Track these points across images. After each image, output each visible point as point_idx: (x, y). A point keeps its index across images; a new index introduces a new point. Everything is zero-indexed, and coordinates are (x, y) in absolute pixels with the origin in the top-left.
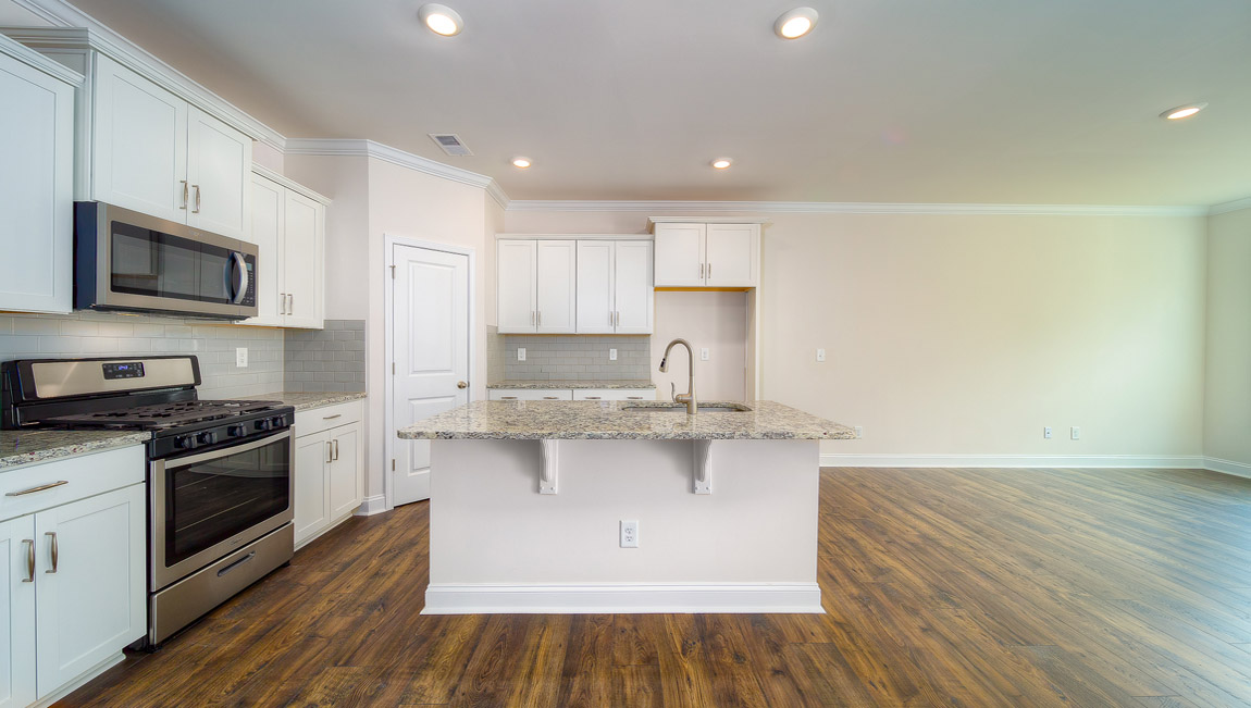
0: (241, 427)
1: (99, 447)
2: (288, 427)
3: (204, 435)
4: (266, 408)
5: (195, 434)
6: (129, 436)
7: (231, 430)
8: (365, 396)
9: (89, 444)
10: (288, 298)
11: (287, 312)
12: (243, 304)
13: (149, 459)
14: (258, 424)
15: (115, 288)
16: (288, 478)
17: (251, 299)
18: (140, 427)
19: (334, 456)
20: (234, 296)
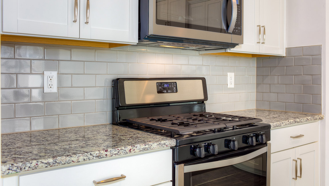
0: (234, 141)
1: (144, 149)
2: (266, 144)
3: (209, 145)
4: (250, 125)
5: (203, 145)
6: (163, 142)
7: (227, 143)
8: (321, 119)
9: (138, 146)
10: (262, 29)
11: (261, 42)
12: (234, 33)
13: (175, 163)
14: (245, 139)
15: (159, 22)
16: (265, 178)
17: (239, 31)
18: (170, 134)
19: (299, 174)
20: (228, 26)
